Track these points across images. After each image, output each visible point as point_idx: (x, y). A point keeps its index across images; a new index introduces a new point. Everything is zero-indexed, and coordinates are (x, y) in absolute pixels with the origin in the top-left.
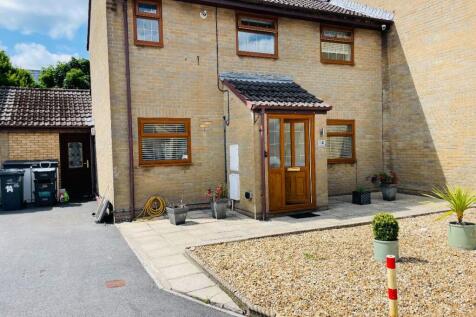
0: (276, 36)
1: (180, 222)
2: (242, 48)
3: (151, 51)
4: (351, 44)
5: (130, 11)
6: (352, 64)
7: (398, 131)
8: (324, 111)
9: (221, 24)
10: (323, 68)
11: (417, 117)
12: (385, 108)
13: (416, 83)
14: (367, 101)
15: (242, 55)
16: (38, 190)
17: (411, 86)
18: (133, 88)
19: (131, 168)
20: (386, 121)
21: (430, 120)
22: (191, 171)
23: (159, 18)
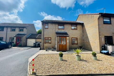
0: (64, 26)
1: (46, 51)
2: (59, 28)
3: (47, 29)
4: (77, 27)
5: (45, 25)
6: (77, 29)
7: (85, 40)
8: (68, 36)
9: (56, 25)
10: (72, 30)
11: (87, 37)
12: (83, 36)
13: (87, 32)
14: (80, 35)
15: (59, 29)
16: (38, 45)
17: (86, 32)
18: (44, 34)
19: (43, 43)
20: (83, 38)
21: (89, 38)
22: (51, 44)
23: (48, 25)
